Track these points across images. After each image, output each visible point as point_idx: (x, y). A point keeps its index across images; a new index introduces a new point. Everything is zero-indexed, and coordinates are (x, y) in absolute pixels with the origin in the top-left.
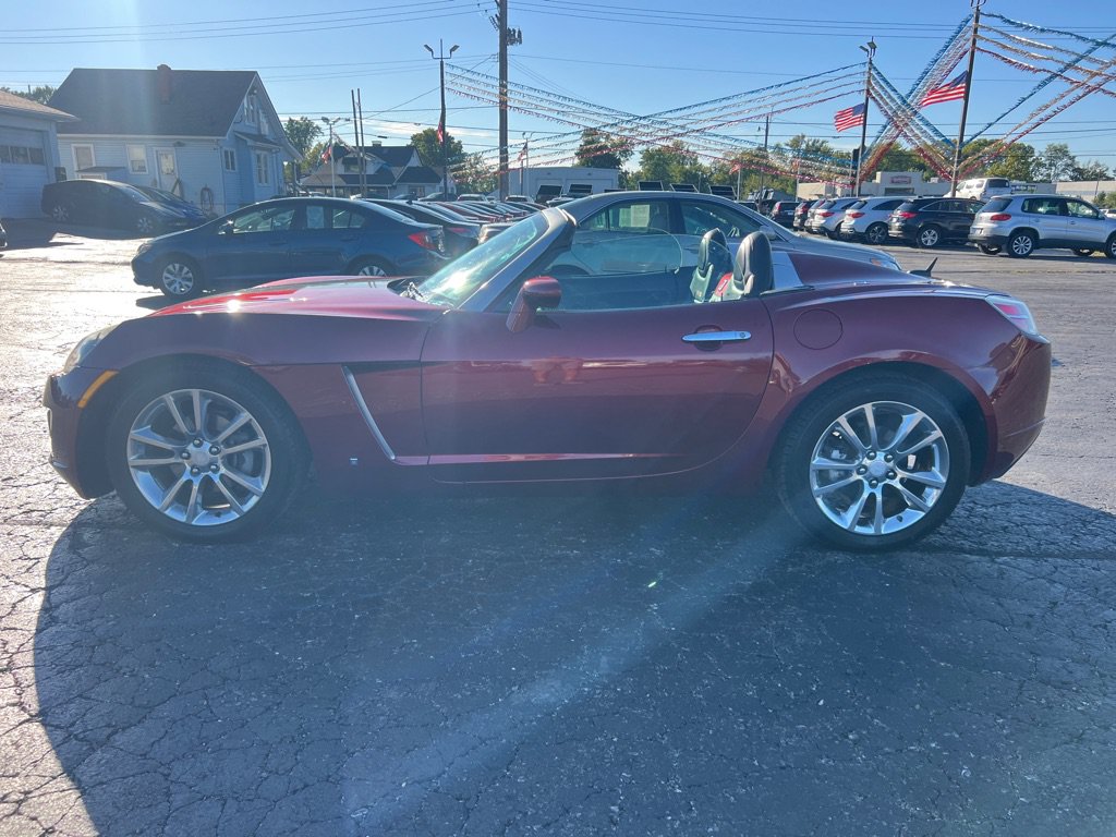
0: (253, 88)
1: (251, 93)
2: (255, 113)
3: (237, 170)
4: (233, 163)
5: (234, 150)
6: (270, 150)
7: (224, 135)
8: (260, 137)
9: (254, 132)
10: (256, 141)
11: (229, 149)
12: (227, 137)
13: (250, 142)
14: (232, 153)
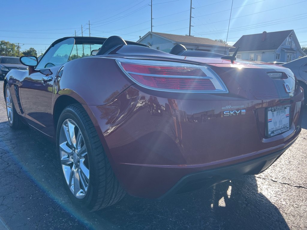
0: (291, 35)
1: (290, 36)
2: (291, 42)
3: (280, 59)
4: (279, 57)
5: (280, 53)
6: (293, 53)
7: (277, 49)
8: (291, 49)
9: (289, 48)
10: (287, 50)
11: (278, 53)
12: (277, 50)
13: (286, 51)
14: (279, 54)
